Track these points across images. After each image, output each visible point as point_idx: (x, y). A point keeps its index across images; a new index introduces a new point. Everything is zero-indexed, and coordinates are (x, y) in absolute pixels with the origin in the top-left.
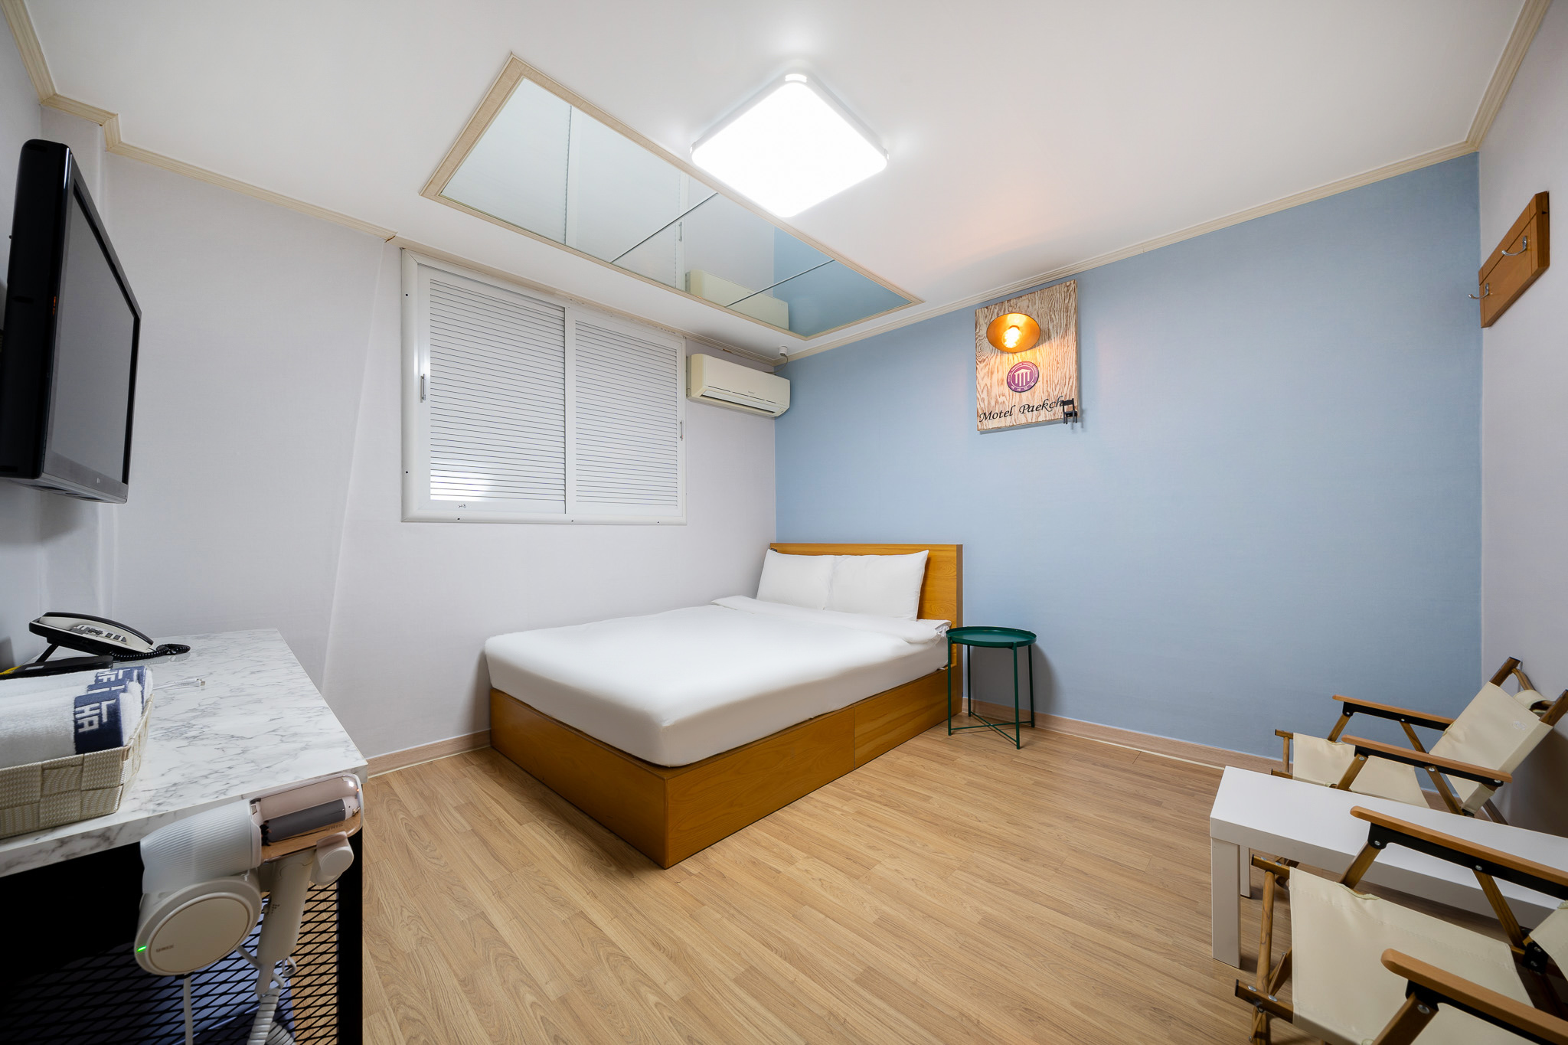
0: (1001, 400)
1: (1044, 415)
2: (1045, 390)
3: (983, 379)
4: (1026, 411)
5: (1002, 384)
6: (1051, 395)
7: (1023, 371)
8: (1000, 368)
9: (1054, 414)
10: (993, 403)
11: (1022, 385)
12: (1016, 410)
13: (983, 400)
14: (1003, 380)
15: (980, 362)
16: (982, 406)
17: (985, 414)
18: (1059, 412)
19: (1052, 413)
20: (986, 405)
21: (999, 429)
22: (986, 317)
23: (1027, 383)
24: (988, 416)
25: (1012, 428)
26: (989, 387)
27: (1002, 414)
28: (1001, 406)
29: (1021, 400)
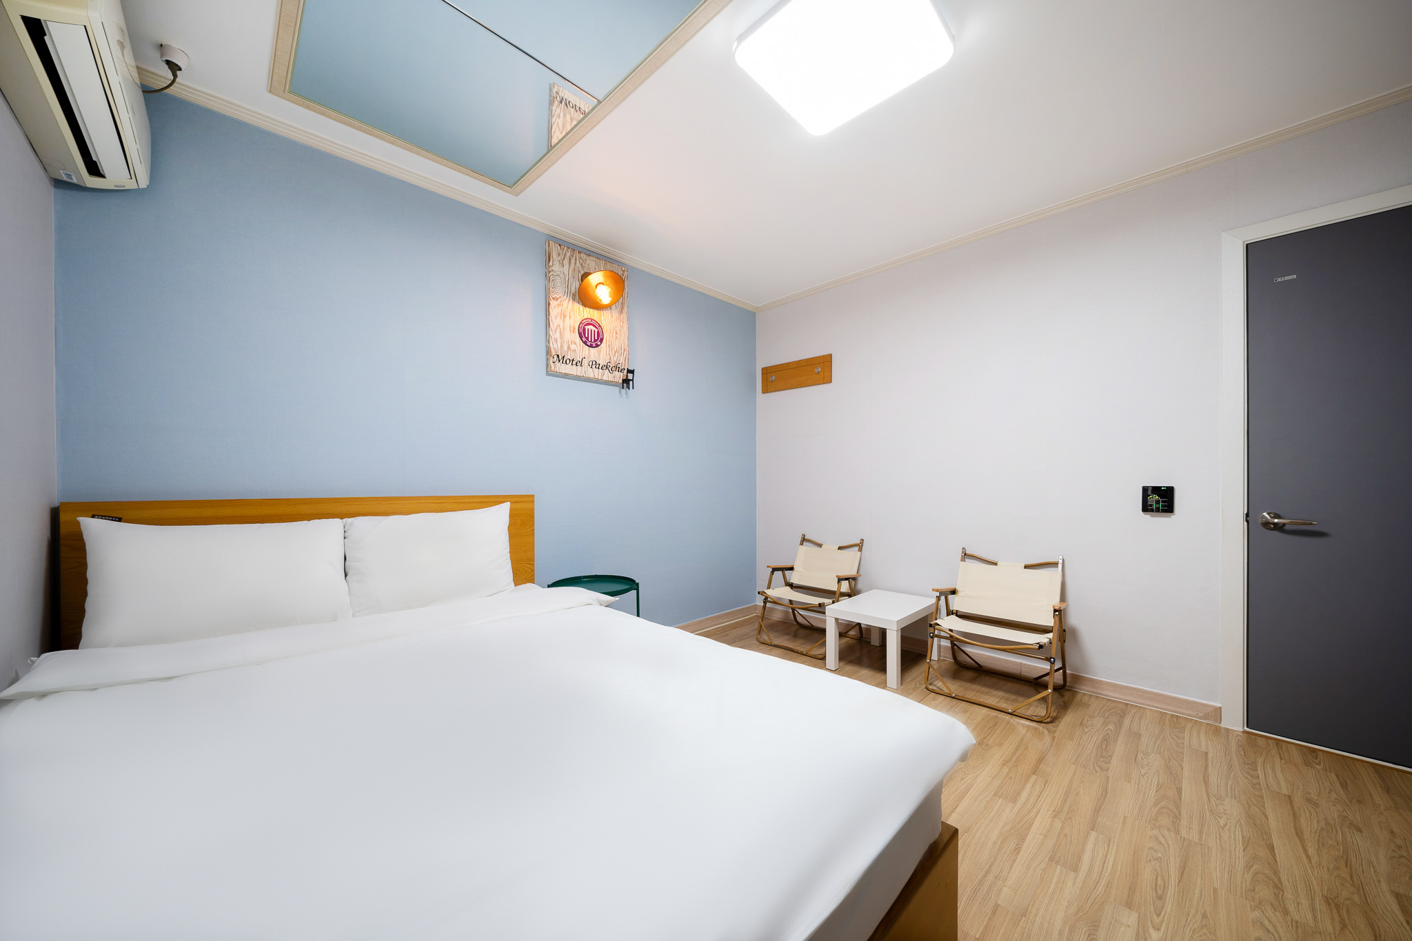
0: (573, 347)
1: (607, 376)
2: (608, 353)
3: (556, 317)
4: (594, 366)
5: (574, 332)
6: (612, 359)
7: (591, 327)
8: (572, 314)
9: (614, 377)
10: (565, 348)
11: (591, 341)
12: (585, 362)
13: (556, 340)
14: (574, 329)
15: (553, 299)
16: (556, 347)
17: (558, 356)
18: (619, 377)
19: (613, 375)
20: (559, 347)
21: (566, 376)
22: (559, 254)
23: (595, 341)
24: (561, 359)
25: (577, 378)
26: (562, 330)
27: (574, 363)
28: (573, 353)
29: (589, 355)
